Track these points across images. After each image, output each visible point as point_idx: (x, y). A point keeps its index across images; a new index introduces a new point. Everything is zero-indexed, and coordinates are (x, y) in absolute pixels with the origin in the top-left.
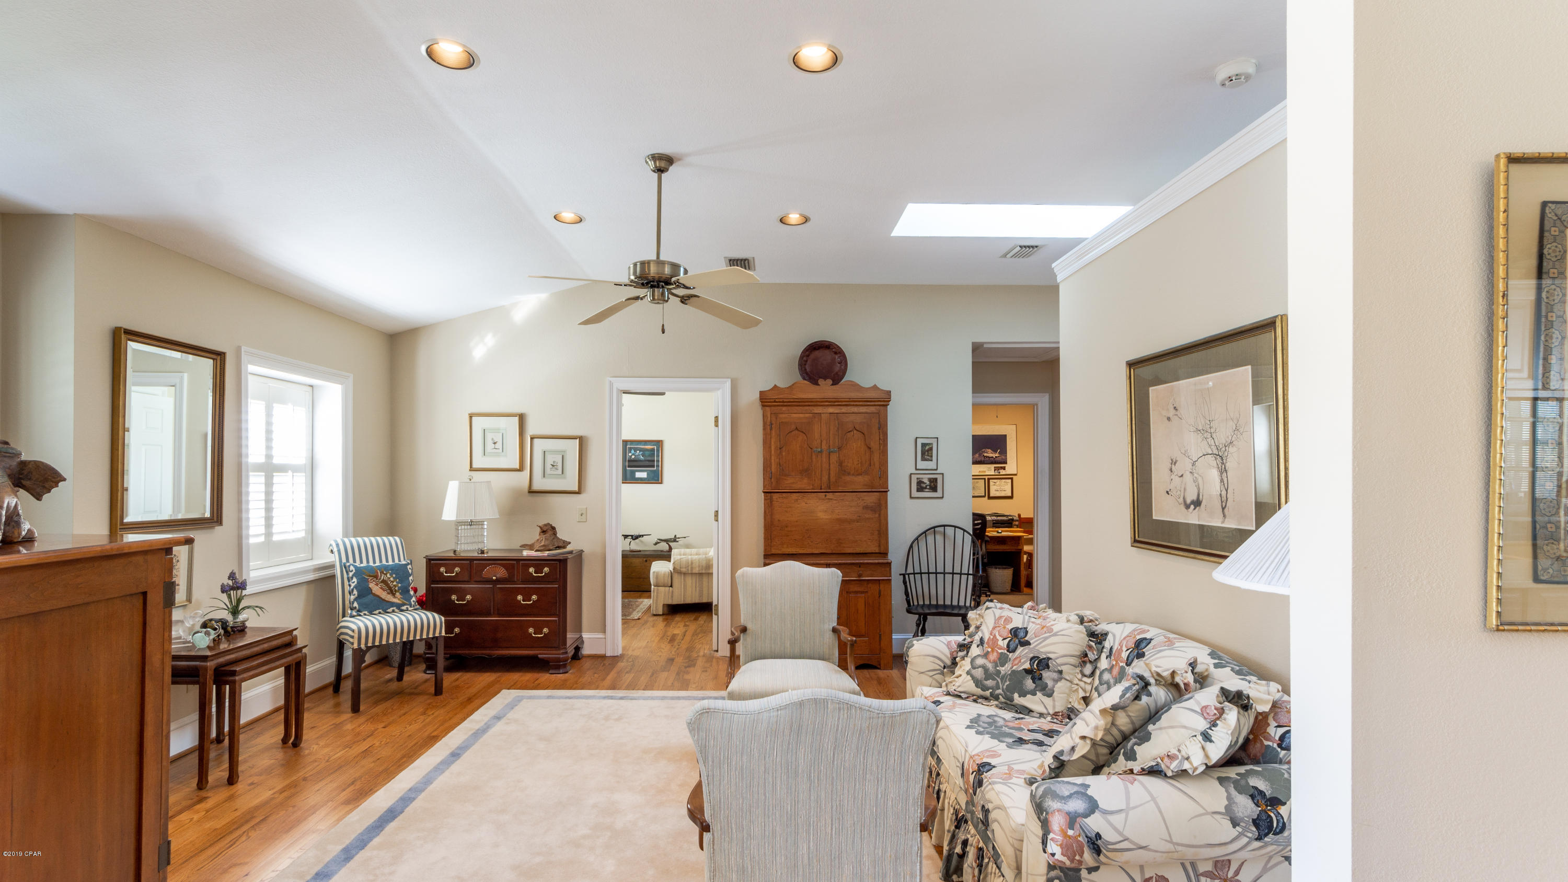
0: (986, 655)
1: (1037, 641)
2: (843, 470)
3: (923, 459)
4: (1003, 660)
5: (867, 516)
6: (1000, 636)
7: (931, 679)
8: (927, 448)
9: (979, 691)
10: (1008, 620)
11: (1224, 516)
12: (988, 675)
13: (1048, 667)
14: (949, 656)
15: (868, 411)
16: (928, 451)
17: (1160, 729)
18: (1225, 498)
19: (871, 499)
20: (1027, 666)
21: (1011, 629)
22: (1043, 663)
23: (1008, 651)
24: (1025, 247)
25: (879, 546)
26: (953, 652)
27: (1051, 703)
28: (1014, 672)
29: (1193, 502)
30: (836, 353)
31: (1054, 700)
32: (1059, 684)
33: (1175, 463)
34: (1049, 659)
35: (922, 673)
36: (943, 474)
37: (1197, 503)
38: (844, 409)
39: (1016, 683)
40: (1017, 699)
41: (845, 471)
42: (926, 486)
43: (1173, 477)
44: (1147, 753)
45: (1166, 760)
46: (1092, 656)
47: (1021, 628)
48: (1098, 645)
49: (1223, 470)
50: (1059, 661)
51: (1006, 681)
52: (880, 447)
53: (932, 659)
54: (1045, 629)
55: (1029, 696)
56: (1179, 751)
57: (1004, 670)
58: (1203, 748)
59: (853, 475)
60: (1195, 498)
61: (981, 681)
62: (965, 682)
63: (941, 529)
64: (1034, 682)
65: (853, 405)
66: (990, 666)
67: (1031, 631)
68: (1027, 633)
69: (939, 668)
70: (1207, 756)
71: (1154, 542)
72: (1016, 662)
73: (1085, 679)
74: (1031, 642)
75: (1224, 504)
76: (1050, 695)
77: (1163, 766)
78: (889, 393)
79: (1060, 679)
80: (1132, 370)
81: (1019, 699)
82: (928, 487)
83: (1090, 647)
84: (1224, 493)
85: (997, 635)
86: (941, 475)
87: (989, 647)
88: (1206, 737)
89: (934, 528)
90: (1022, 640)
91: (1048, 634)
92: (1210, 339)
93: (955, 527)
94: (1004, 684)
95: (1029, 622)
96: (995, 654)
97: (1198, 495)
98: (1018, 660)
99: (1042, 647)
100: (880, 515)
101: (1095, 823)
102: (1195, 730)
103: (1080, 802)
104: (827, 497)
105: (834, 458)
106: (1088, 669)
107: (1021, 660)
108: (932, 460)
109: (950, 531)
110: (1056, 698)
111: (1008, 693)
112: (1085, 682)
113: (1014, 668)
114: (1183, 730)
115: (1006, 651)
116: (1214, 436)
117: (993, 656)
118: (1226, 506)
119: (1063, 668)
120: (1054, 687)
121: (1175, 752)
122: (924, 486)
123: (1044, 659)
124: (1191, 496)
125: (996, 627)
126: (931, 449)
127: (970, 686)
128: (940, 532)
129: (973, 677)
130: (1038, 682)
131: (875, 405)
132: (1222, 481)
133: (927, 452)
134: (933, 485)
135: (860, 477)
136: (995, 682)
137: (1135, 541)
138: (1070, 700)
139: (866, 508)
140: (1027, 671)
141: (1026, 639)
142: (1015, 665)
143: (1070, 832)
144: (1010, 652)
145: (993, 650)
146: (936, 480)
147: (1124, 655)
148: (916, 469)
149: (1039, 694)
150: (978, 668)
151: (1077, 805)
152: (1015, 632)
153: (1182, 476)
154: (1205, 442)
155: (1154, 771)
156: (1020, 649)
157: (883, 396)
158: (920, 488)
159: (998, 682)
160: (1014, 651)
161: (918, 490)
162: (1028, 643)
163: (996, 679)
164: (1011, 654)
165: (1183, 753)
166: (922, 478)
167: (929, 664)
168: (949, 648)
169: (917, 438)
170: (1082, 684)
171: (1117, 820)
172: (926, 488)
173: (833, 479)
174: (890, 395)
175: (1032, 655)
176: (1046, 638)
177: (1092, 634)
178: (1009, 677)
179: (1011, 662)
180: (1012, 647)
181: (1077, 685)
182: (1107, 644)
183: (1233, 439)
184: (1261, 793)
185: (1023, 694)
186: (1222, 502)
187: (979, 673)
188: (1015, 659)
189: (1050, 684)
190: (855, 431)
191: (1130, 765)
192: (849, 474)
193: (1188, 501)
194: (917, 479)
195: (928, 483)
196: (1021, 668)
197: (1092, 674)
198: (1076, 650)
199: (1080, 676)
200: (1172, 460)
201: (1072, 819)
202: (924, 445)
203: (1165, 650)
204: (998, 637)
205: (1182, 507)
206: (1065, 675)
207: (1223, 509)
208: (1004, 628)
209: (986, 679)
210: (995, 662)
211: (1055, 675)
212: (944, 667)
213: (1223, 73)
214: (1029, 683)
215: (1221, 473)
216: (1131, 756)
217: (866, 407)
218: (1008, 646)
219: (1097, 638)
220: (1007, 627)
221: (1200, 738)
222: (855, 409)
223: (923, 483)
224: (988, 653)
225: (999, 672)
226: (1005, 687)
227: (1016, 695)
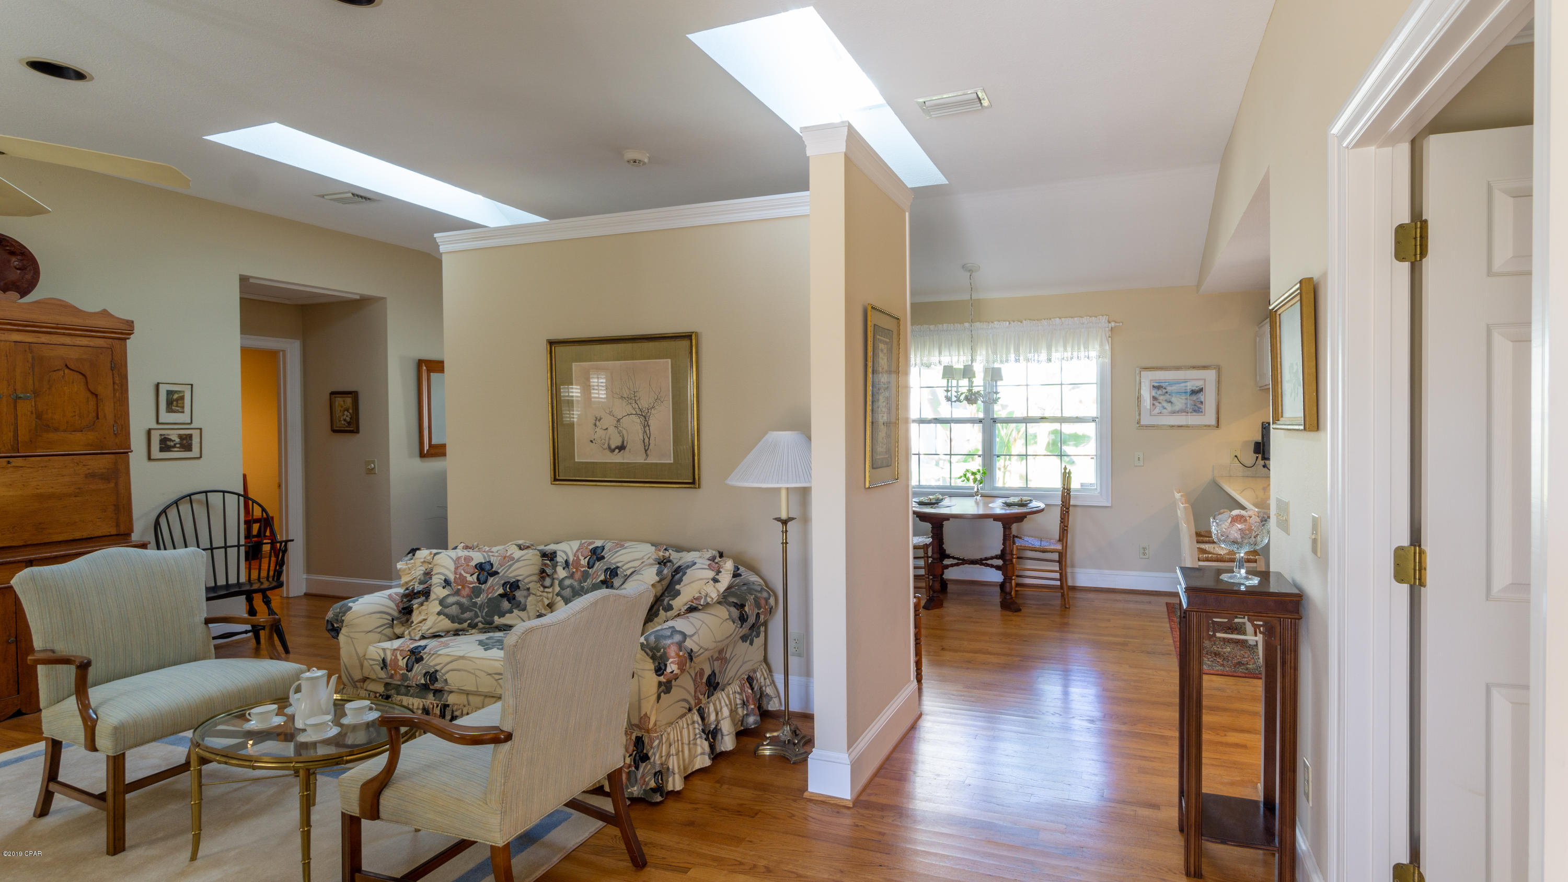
0: (457, 593)
1: (503, 570)
2: (43, 424)
3: (170, 409)
4: (476, 592)
5: (94, 487)
6: (467, 573)
7: (380, 635)
8: (176, 396)
9: (456, 626)
10: (468, 559)
11: (647, 455)
12: (463, 608)
13: (518, 587)
14: (396, 608)
15: (92, 344)
16: (177, 400)
17: (685, 585)
18: (648, 443)
19: (100, 464)
20: (501, 591)
21: (476, 566)
22: (514, 585)
23: (480, 583)
24: (358, 196)
25: (118, 525)
26: (398, 603)
27: (526, 615)
28: (490, 599)
29: (617, 448)
30: (12, 253)
31: (528, 612)
32: (529, 599)
33: (599, 420)
34: (518, 581)
35: (370, 632)
36: (201, 429)
37: (622, 448)
38: (44, 339)
39: (494, 607)
40: (497, 620)
41: (48, 426)
42: (175, 444)
43: (597, 430)
44: (679, 603)
45: (694, 601)
46: (549, 571)
47: (485, 563)
48: (552, 562)
49: (646, 425)
50: (526, 581)
51: (484, 609)
52: (115, 394)
53: (379, 615)
54: (507, 559)
55: (508, 615)
56: (700, 593)
57: (479, 600)
58: (714, 587)
59: (65, 431)
60: (619, 444)
61: (457, 616)
62: (438, 623)
63: (203, 496)
64: (510, 603)
65: (64, 334)
66: (464, 600)
67: (496, 562)
68: (492, 565)
69: (387, 621)
70: (718, 591)
71: (574, 478)
72: (490, 591)
73: (547, 590)
74: (499, 571)
75: (646, 448)
76: (524, 609)
77: (694, 605)
78: (130, 324)
79: (529, 595)
80: (553, 348)
81: (499, 620)
82: (178, 446)
83: (545, 565)
84: (647, 440)
85: (463, 572)
86: (199, 430)
87: (458, 585)
88: (715, 580)
89: (190, 495)
90: (490, 572)
91: (511, 562)
92: (637, 337)
93: (224, 492)
94: (483, 612)
95: (489, 556)
96: (467, 589)
97: (623, 442)
98: (492, 588)
99: (511, 573)
100: (116, 484)
101: (689, 644)
102: (708, 579)
103: (678, 635)
104: (13, 464)
105: (25, 408)
106: (548, 582)
107: (495, 587)
108: (183, 412)
109: (216, 499)
110: (529, 610)
111: (488, 618)
112: (547, 592)
113: (490, 596)
114: (700, 581)
115: (477, 585)
116: (638, 402)
117: (466, 592)
118: (648, 448)
119: (530, 585)
120: (526, 602)
121: (697, 595)
122: (172, 444)
123: (514, 582)
124: (616, 442)
125: (458, 567)
126: (182, 398)
127: (446, 624)
128: (199, 502)
129: (447, 616)
130: (512, 602)
131: (104, 337)
132: (645, 432)
133: (174, 402)
134: (186, 443)
135: (79, 434)
136: (474, 612)
137: (555, 480)
138: (538, 609)
139: (91, 476)
140: (501, 595)
141: (493, 570)
142: (490, 593)
143: (681, 653)
144: (482, 584)
145: (463, 587)
146: (190, 436)
147: (584, 562)
148: (158, 422)
149: (515, 611)
150: (451, 606)
151: (677, 638)
152: (480, 567)
153: (607, 429)
154: (630, 406)
155: (692, 609)
156: (491, 580)
157: (124, 327)
158: (165, 445)
159: (476, 612)
160: (485, 582)
161: (162, 450)
162: (496, 573)
163: (473, 610)
164: (483, 585)
165: (703, 594)
166: (168, 435)
167: (376, 621)
168: (392, 601)
169: (158, 383)
170: (545, 594)
171: (695, 638)
172: (174, 446)
173: (23, 435)
174: (133, 327)
175: (503, 582)
176: (511, 566)
177: (544, 555)
178: (486, 605)
179: (485, 591)
180: (482, 579)
181: (540, 596)
182: (559, 559)
183: (655, 405)
184: (736, 603)
185: (502, 615)
186: (645, 446)
187: (454, 610)
188: (489, 588)
189: (522, 600)
190: (67, 371)
191: (669, 613)
192: (56, 430)
193: (613, 447)
194: (161, 435)
195: (178, 440)
196: (496, 594)
197: (552, 585)
198: (535, 569)
199: (542, 589)
200: (596, 418)
201: (680, 645)
202: (170, 393)
203: (620, 550)
204: (465, 574)
205: (608, 452)
206: (531, 591)
207: (646, 451)
208: (468, 565)
209: (463, 613)
210: (468, 596)
211: (525, 593)
212: (393, 620)
213: (631, 155)
214: (506, 605)
215: (644, 427)
216: (669, 608)
217: (89, 339)
218: (478, 579)
219: (550, 556)
220: (470, 564)
221: (712, 582)
222: (68, 340)
223: (170, 440)
224: (459, 590)
225: (476, 603)
226: (484, 614)
227: (496, 618)
